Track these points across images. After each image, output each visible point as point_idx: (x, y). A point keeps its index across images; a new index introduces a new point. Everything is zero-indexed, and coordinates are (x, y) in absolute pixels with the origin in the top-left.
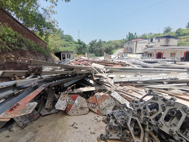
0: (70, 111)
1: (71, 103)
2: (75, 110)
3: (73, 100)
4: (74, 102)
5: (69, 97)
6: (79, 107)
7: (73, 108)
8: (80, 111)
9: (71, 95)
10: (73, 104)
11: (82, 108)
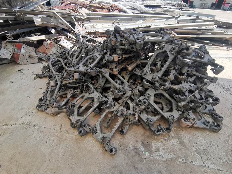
0: (18, 60)
1: (17, 52)
2: (24, 59)
3: (18, 49)
4: (20, 51)
5: (12, 45)
6: (28, 56)
7: (21, 57)
8: (30, 60)
9: (14, 44)
10: (20, 53)
11: (30, 57)
